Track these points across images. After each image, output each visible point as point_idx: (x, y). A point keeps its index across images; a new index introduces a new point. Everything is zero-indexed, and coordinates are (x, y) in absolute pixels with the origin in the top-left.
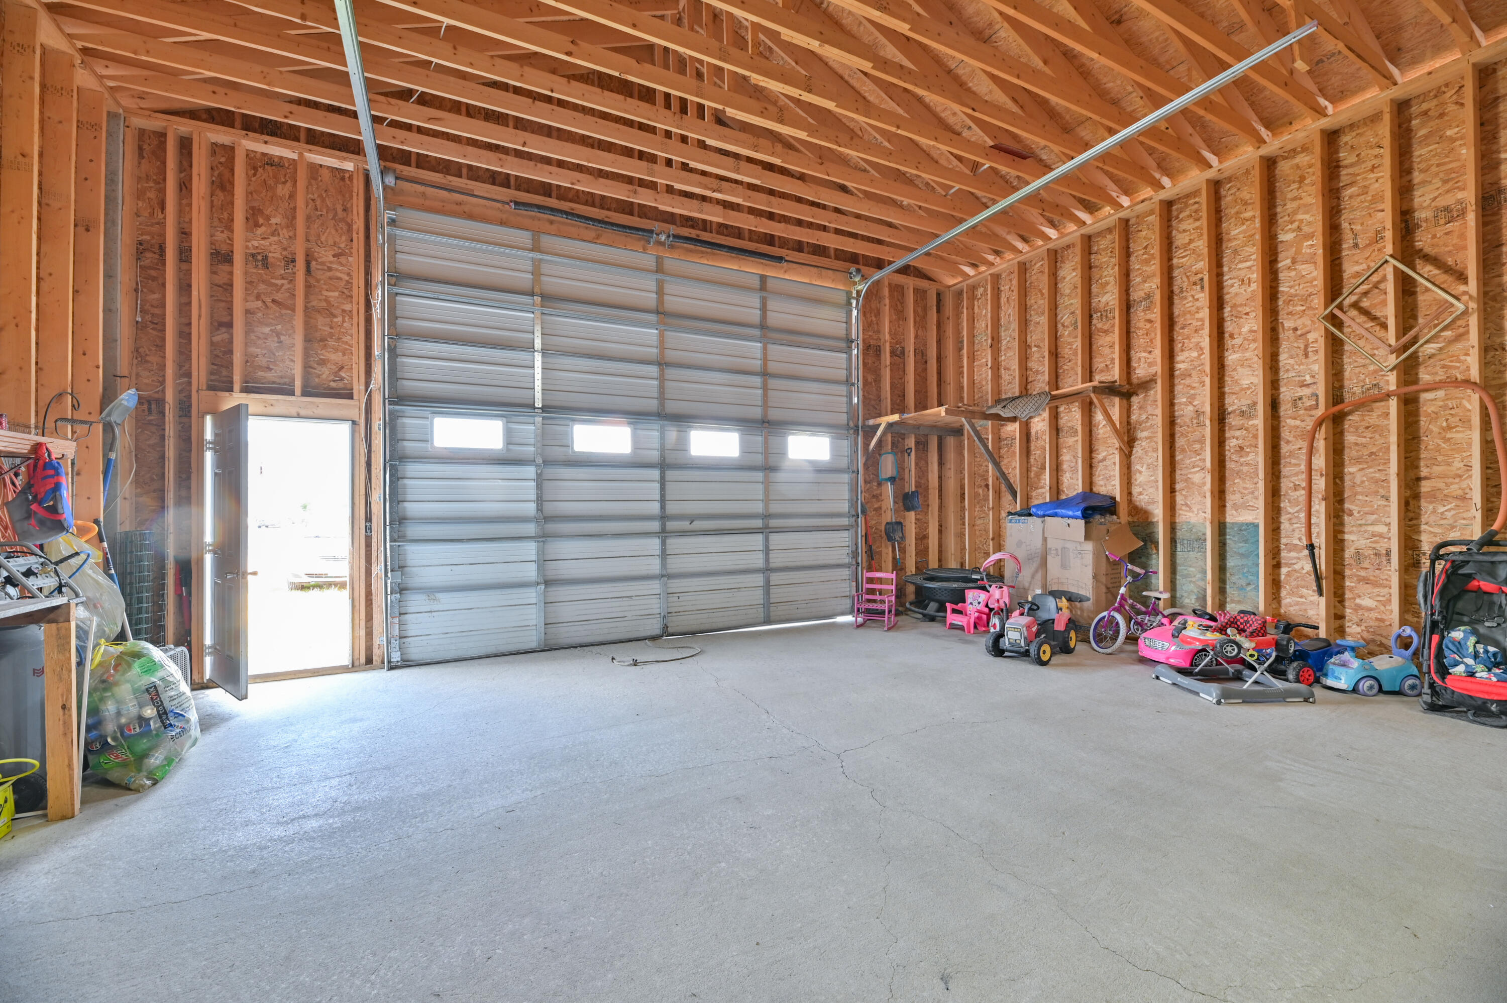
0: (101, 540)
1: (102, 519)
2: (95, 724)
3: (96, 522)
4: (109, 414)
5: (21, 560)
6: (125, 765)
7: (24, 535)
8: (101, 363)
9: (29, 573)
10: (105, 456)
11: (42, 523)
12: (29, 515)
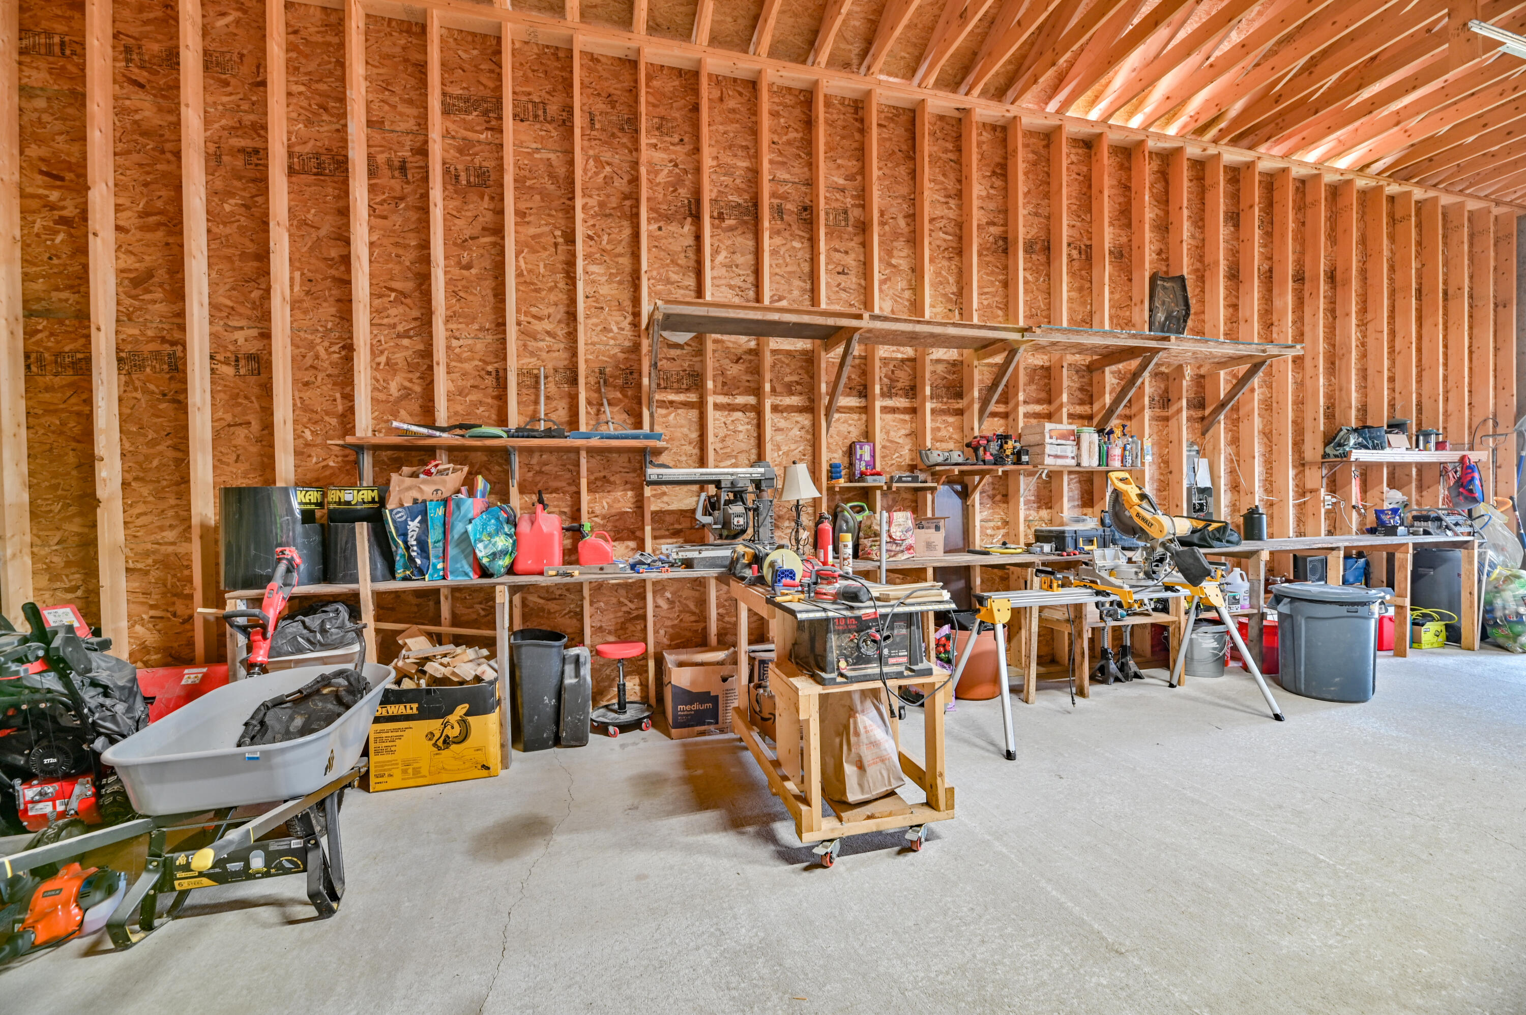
0: (1515, 510)
1: (1515, 496)
2: (1489, 609)
3: (1512, 498)
4: (1521, 426)
5: (1453, 517)
6: (1507, 637)
7: (1456, 505)
8: (1515, 392)
9: (1457, 524)
10: (1518, 454)
11: (1466, 498)
12: (1459, 494)
